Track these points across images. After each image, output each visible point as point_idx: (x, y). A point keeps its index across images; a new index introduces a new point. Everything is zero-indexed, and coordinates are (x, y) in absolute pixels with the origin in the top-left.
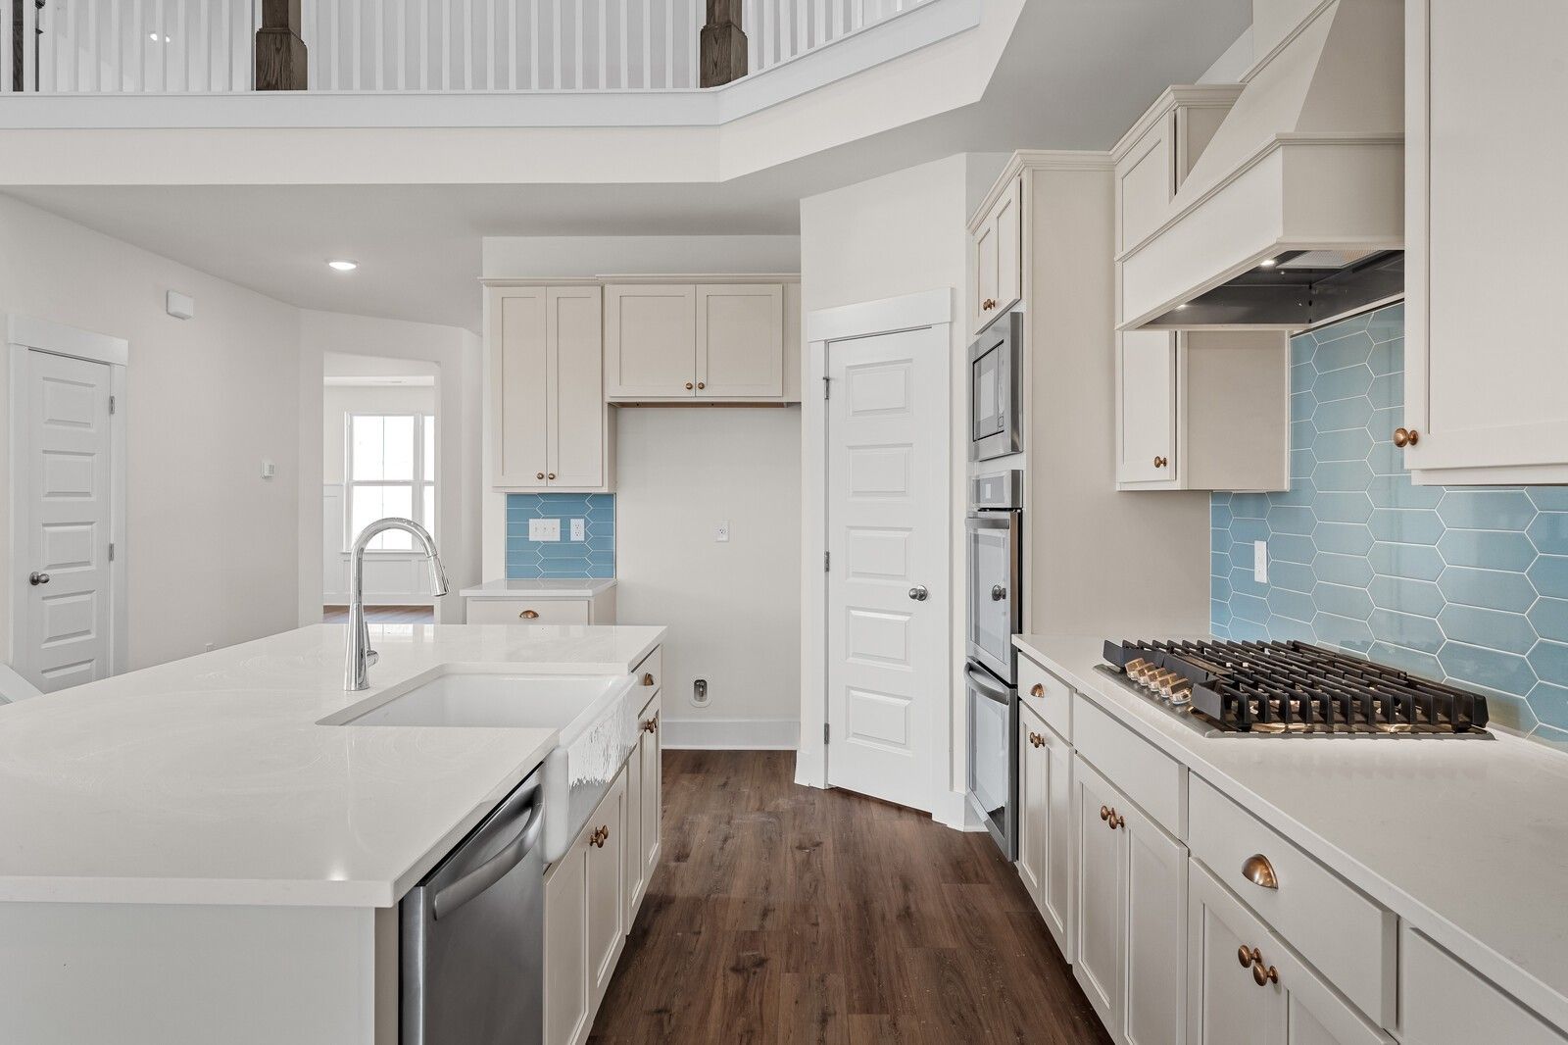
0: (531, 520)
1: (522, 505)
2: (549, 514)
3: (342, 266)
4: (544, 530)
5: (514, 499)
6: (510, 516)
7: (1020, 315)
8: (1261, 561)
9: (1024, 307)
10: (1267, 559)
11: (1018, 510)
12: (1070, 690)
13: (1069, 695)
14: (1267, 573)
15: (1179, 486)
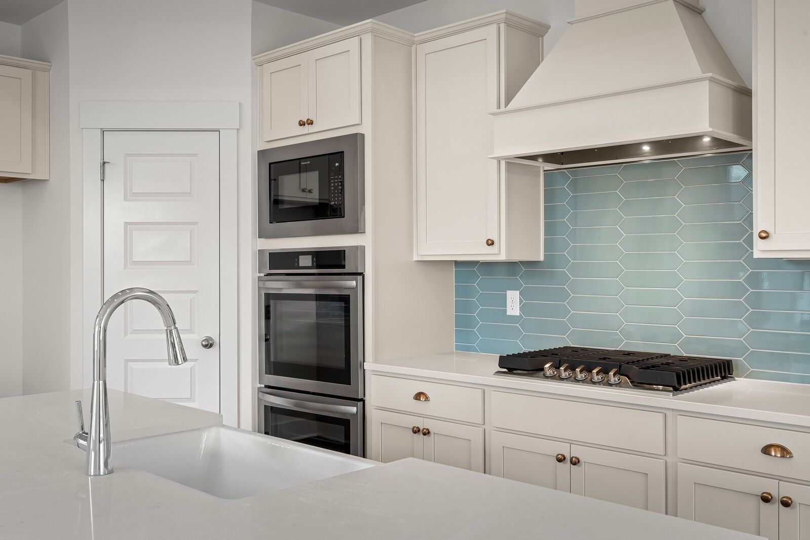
7: (363, 136)
8: (513, 303)
9: (366, 129)
10: (521, 301)
11: (361, 274)
12: (484, 390)
13: (480, 392)
14: (521, 309)
15: (502, 257)
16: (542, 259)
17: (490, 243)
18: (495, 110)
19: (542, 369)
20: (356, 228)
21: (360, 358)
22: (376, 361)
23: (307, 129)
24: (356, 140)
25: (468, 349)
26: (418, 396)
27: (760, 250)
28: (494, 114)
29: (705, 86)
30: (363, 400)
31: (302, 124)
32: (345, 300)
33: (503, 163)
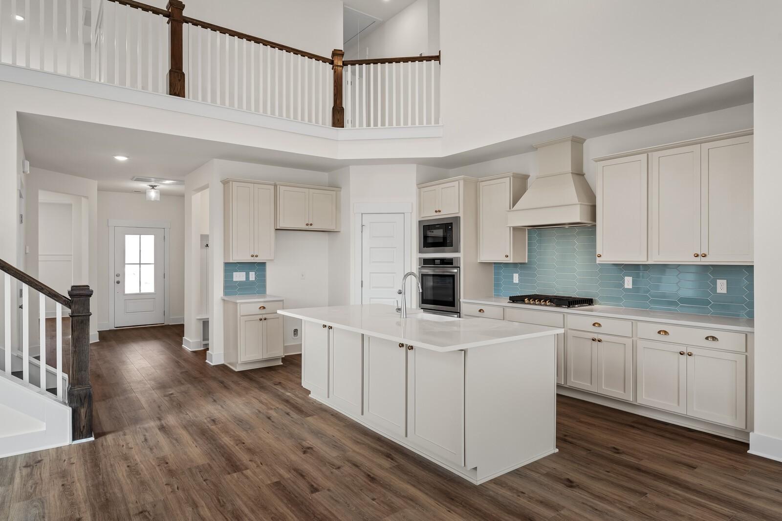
0: (234, 273)
1: (229, 267)
2: (241, 270)
3: (121, 159)
4: (239, 276)
5: (227, 264)
6: (226, 271)
7: (460, 217)
8: (516, 278)
9: (461, 215)
10: (519, 278)
11: (459, 267)
12: (504, 307)
13: (502, 309)
14: (519, 280)
15: (511, 262)
16: (527, 262)
17: (507, 256)
18: (508, 210)
19: (524, 301)
20: (457, 250)
21: (459, 297)
22: (464, 299)
23: (438, 214)
24: (457, 219)
25: (498, 295)
26: (480, 311)
27: (598, 261)
28: (509, 211)
29: (578, 207)
30: (459, 313)
31: (436, 212)
32: (453, 277)
33: (512, 228)
